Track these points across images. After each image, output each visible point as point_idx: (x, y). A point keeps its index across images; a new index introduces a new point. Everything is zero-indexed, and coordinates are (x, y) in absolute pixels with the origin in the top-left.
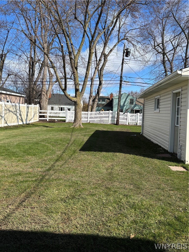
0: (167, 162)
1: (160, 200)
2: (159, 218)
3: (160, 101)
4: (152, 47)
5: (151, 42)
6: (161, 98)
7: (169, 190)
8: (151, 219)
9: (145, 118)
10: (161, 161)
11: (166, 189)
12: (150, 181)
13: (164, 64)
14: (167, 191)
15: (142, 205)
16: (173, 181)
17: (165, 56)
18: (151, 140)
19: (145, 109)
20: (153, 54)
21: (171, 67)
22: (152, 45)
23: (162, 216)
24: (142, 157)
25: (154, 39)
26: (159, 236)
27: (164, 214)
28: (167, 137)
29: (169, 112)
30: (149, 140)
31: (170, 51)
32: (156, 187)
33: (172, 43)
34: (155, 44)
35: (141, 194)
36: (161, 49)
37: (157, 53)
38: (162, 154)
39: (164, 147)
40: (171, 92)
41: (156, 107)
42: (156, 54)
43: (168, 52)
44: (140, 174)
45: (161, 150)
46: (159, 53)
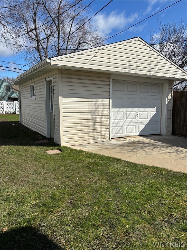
0: (44, 147)
1: (36, 185)
2: (34, 202)
3: (36, 89)
4: (25, 31)
5: (24, 26)
6: (36, 86)
7: (45, 173)
8: (26, 206)
9: (22, 106)
10: (39, 147)
11: (43, 173)
12: (27, 169)
13: (39, 51)
14: (43, 175)
15: (17, 195)
16: (49, 164)
17: (39, 43)
18: (30, 128)
19: (21, 96)
20: (27, 40)
21: (46, 55)
22: (24, 29)
23: (38, 199)
24: (20, 147)
25: (26, 23)
26: (33, 219)
27: (39, 197)
28: (44, 123)
29: (44, 99)
30: (28, 128)
31: (43, 39)
32: (33, 173)
33: (44, 31)
34: (27, 29)
35: (17, 184)
36: (35, 35)
37: (30, 38)
38: (40, 141)
39: (42, 134)
40: (44, 80)
41: (32, 94)
42: (30, 40)
43: (41, 40)
44: (16, 164)
45: (39, 137)
46: (32, 39)
